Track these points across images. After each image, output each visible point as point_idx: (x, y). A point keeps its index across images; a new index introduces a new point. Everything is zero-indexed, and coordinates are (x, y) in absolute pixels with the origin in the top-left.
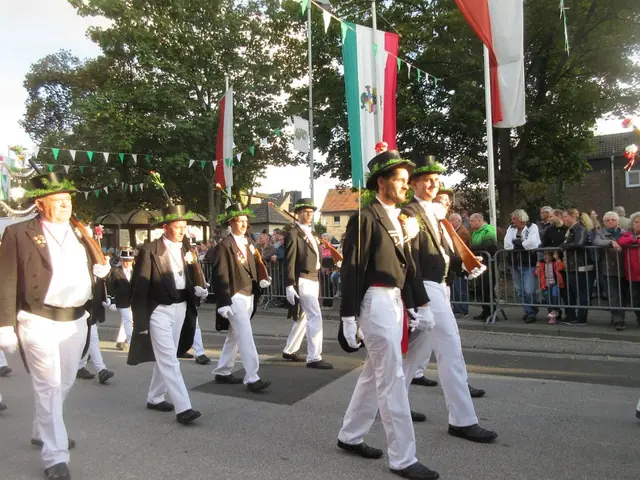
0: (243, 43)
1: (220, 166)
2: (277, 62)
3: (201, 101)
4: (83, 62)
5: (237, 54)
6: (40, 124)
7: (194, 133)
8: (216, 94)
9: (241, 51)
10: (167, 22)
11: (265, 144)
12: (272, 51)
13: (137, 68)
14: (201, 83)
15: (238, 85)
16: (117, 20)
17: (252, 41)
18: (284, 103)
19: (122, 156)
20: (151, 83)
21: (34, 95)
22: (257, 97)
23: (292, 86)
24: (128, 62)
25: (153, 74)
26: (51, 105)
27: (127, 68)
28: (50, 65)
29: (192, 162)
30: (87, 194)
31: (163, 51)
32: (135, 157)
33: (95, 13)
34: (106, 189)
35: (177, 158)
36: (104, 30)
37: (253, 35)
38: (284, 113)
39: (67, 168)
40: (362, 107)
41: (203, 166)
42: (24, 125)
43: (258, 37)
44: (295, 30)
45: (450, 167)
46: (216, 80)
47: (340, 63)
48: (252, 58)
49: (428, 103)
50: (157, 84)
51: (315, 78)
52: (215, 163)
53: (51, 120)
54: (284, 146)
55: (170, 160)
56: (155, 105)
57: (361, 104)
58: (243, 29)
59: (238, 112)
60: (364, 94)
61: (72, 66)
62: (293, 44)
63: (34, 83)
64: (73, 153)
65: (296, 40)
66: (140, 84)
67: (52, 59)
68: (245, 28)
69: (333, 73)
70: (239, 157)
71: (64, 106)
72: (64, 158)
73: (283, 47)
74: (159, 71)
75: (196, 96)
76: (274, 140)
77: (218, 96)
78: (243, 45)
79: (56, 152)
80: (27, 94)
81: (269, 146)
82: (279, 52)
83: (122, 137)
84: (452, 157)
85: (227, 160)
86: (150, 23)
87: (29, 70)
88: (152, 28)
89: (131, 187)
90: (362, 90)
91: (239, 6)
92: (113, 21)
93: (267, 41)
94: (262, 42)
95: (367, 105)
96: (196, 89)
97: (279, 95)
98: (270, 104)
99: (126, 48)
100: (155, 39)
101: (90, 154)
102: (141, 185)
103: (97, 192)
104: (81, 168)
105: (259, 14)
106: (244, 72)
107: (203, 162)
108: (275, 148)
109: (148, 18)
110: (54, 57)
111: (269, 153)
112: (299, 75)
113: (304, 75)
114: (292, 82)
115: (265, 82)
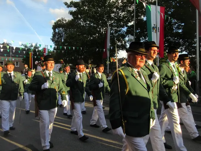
0: (113, 12)
1: (106, 51)
2: (124, 17)
3: (100, 31)
4: (67, 20)
5: (111, 16)
6: (56, 39)
7: (98, 41)
8: (104, 29)
9: (112, 15)
10: (91, 8)
11: (119, 44)
12: (122, 14)
13: (82, 22)
14: (100, 25)
16: (77, 8)
17: (116, 12)
18: (125, 30)
19: (78, 48)
20: (86, 26)
21: (55, 31)
22: (117, 29)
23: (128, 25)
24: (80, 21)
25: (86, 23)
26: (59, 34)
27: (79, 22)
28: (59, 22)
29: (97, 49)
30: (68, 59)
31: (89, 17)
32: (81, 48)
33: (71, 7)
34: (73, 57)
35: (93, 48)
36: (74, 11)
37: (116, 10)
38: (125, 33)
39: (63, 51)
40: (153, 31)
41: (101, 51)
42: (52, 39)
43: (118, 10)
44: (130, 7)
45: (182, 50)
46: (105, 24)
47: (144, 17)
48: (116, 17)
49: (174, 28)
50: (88, 26)
51: (136, 22)
52: (104, 50)
53: (59, 38)
54: (125, 44)
55: (91, 49)
57: (152, 30)
58: (113, 8)
59: (112, 34)
60: (153, 27)
61: (65, 22)
63: (54, 28)
64: (65, 47)
65: (130, 10)
66: (83, 26)
67: (59, 21)
69: (142, 20)
70: (112, 48)
71: (62, 34)
72: (63, 49)
73: (126, 13)
74: (88, 22)
76: (122, 42)
77: (106, 29)
79: (61, 47)
80: (53, 31)
83: (78, 43)
84: (183, 47)
85: (108, 49)
86: (86, 8)
87: (54, 24)
88: (87, 10)
89: (80, 57)
90: (152, 26)
91: (113, 1)
92: (76, 9)
93: (121, 11)
94: (119, 12)
95: (154, 31)
96: (99, 27)
97: (124, 28)
98: (121, 31)
99: (79, 16)
100: (88, 13)
101: (70, 48)
102: (83, 56)
103: (71, 58)
104: (67, 51)
105: (118, 3)
106: (113, 21)
107: (101, 49)
108: (122, 44)
109: (86, 7)
110: (60, 20)
111: (120, 46)
112: (130, 21)
113: (132, 21)
114: (128, 24)
115: (120, 24)
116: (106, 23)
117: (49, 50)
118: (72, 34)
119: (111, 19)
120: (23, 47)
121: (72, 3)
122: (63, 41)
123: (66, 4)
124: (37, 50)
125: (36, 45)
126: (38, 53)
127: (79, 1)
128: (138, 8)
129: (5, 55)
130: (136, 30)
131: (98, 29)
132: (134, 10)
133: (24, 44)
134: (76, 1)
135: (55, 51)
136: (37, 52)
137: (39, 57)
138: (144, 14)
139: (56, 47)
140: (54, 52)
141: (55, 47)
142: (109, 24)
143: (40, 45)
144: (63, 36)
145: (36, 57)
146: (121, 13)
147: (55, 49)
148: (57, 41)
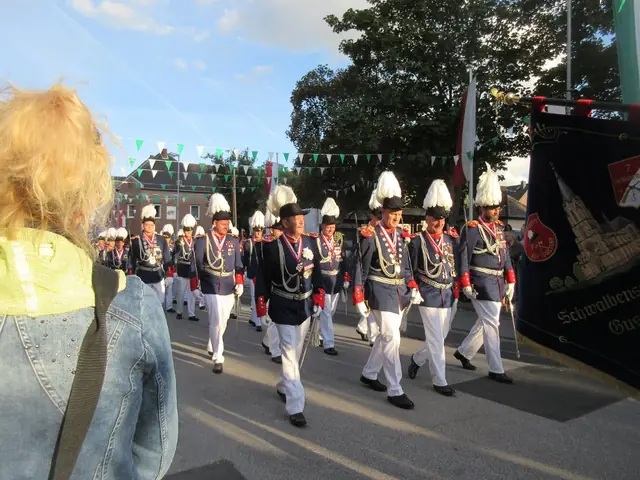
0: (488, 30)
1: (460, 161)
2: (527, 44)
3: (442, 97)
4: (335, 72)
5: (481, 43)
6: (302, 133)
7: (436, 130)
8: (457, 88)
9: (485, 40)
10: (411, 23)
11: (510, 135)
12: (519, 32)
13: (382, 72)
14: (445, 80)
15: (481, 75)
16: (366, 30)
17: (498, 26)
18: (532, 88)
19: (368, 157)
20: (395, 84)
21: (297, 108)
22: (502, 85)
23: (543, 68)
24: (375, 69)
25: (396, 76)
26: (311, 115)
27: (374, 73)
28: (311, 80)
29: (433, 158)
30: (337, 192)
31: (406, 54)
32: (380, 156)
33: (347, 27)
34: (353, 187)
35: (420, 155)
36: (355, 41)
37: (498, 20)
39: (322, 169)
41: (444, 162)
42: (290, 135)
43: (504, 21)
44: (548, 6)
46: (458, 73)
48: (497, 44)
50: (402, 85)
51: (572, 55)
52: (456, 158)
53: (310, 129)
55: (412, 157)
56: (399, 106)
58: (489, 16)
59: (482, 103)
61: (327, 79)
62: (545, 21)
63: (298, 97)
64: (329, 157)
65: (550, 16)
66: (385, 86)
67: (312, 75)
68: (492, 14)
69: (595, 47)
70: (479, 148)
71: (320, 114)
72: (322, 161)
73: (533, 26)
74: (402, 72)
75: (438, 92)
76: (520, 129)
77: (461, 89)
78: (488, 33)
79: (316, 156)
80: (293, 108)
81: (514, 136)
82: (528, 34)
83: (369, 139)
85: (469, 154)
86: (395, 27)
87: (294, 87)
88: (396, 32)
92: (363, 32)
93: (515, 23)
94: (509, 25)
96: (438, 85)
97: (528, 79)
98: (517, 91)
99: (373, 55)
100: (401, 41)
101: (342, 156)
103: (346, 190)
104: (334, 169)
106: (487, 61)
107: (444, 158)
108: (520, 137)
109: (394, 23)
110: (314, 73)
111: (514, 143)
112: (552, 54)
113: (558, 54)
114: (543, 63)
115: (511, 68)
116: (462, 68)
117: (281, 166)
118: (351, 114)
119: (481, 53)
120: (209, 162)
121: (349, 15)
122: (322, 138)
123: (331, 20)
124: (246, 168)
125: (246, 153)
126: (249, 178)
127: (374, 6)
128: (582, 6)
129: (164, 186)
130: (573, 83)
131: (435, 90)
132: (564, 13)
133: (211, 154)
134: (362, 9)
135: (299, 169)
136: (248, 174)
137: (253, 189)
138: (604, 26)
139: (301, 156)
140: (295, 171)
141: (298, 158)
142: (475, 72)
143: (255, 153)
144: (322, 121)
145: (243, 189)
146: (515, 31)
147: (297, 163)
148: (305, 137)
